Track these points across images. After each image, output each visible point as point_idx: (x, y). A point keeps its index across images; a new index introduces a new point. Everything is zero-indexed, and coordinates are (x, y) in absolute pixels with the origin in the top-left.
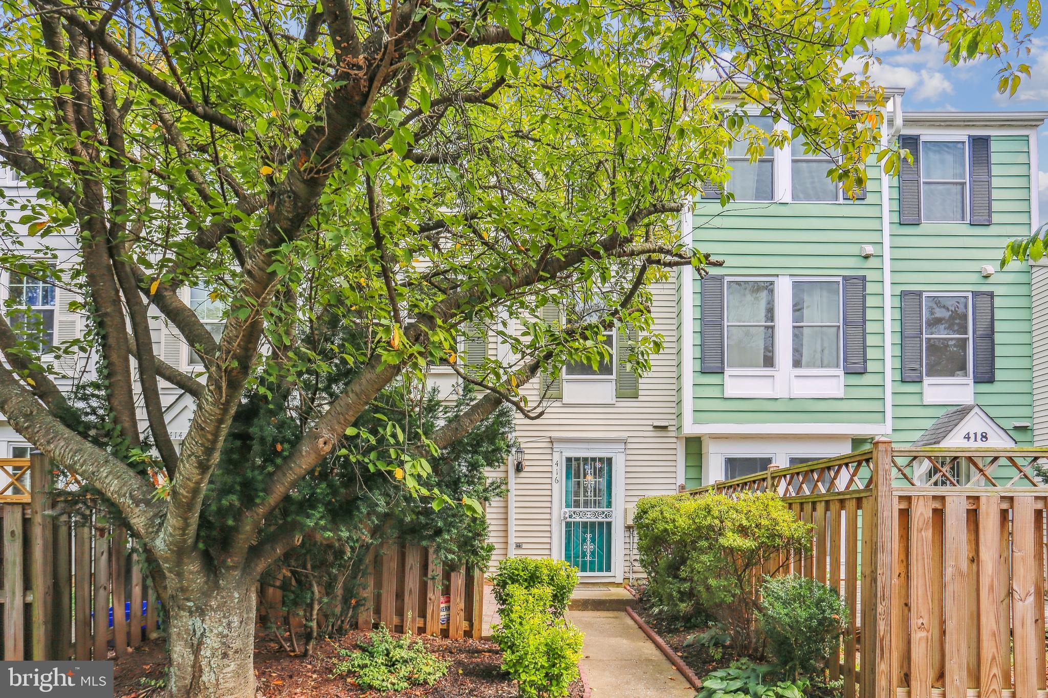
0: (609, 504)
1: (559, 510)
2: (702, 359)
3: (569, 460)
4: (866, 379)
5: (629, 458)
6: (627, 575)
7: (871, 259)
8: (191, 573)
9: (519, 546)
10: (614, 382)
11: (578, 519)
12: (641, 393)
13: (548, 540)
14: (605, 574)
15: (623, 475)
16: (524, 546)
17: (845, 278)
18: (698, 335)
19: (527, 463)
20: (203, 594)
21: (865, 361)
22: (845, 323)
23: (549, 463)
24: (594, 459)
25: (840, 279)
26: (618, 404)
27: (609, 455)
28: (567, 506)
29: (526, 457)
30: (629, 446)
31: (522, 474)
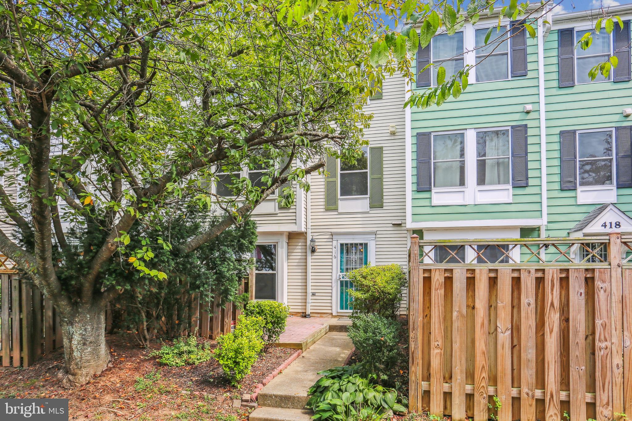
1: (337, 274)
2: (418, 184)
3: (342, 245)
4: (528, 190)
5: (378, 243)
7: (531, 114)
8: (64, 305)
9: (313, 294)
10: (368, 199)
11: (347, 279)
12: (384, 204)
13: (330, 291)
15: (374, 253)
16: (317, 294)
17: (513, 127)
18: (415, 169)
19: (318, 247)
20: (71, 315)
21: (527, 178)
22: (513, 156)
23: (331, 247)
25: (509, 128)
26: (371, 212)
27: (366, 242)
28: (342, 271)
29: (317, 244)
30: (378, 236)
31: (316, 254)
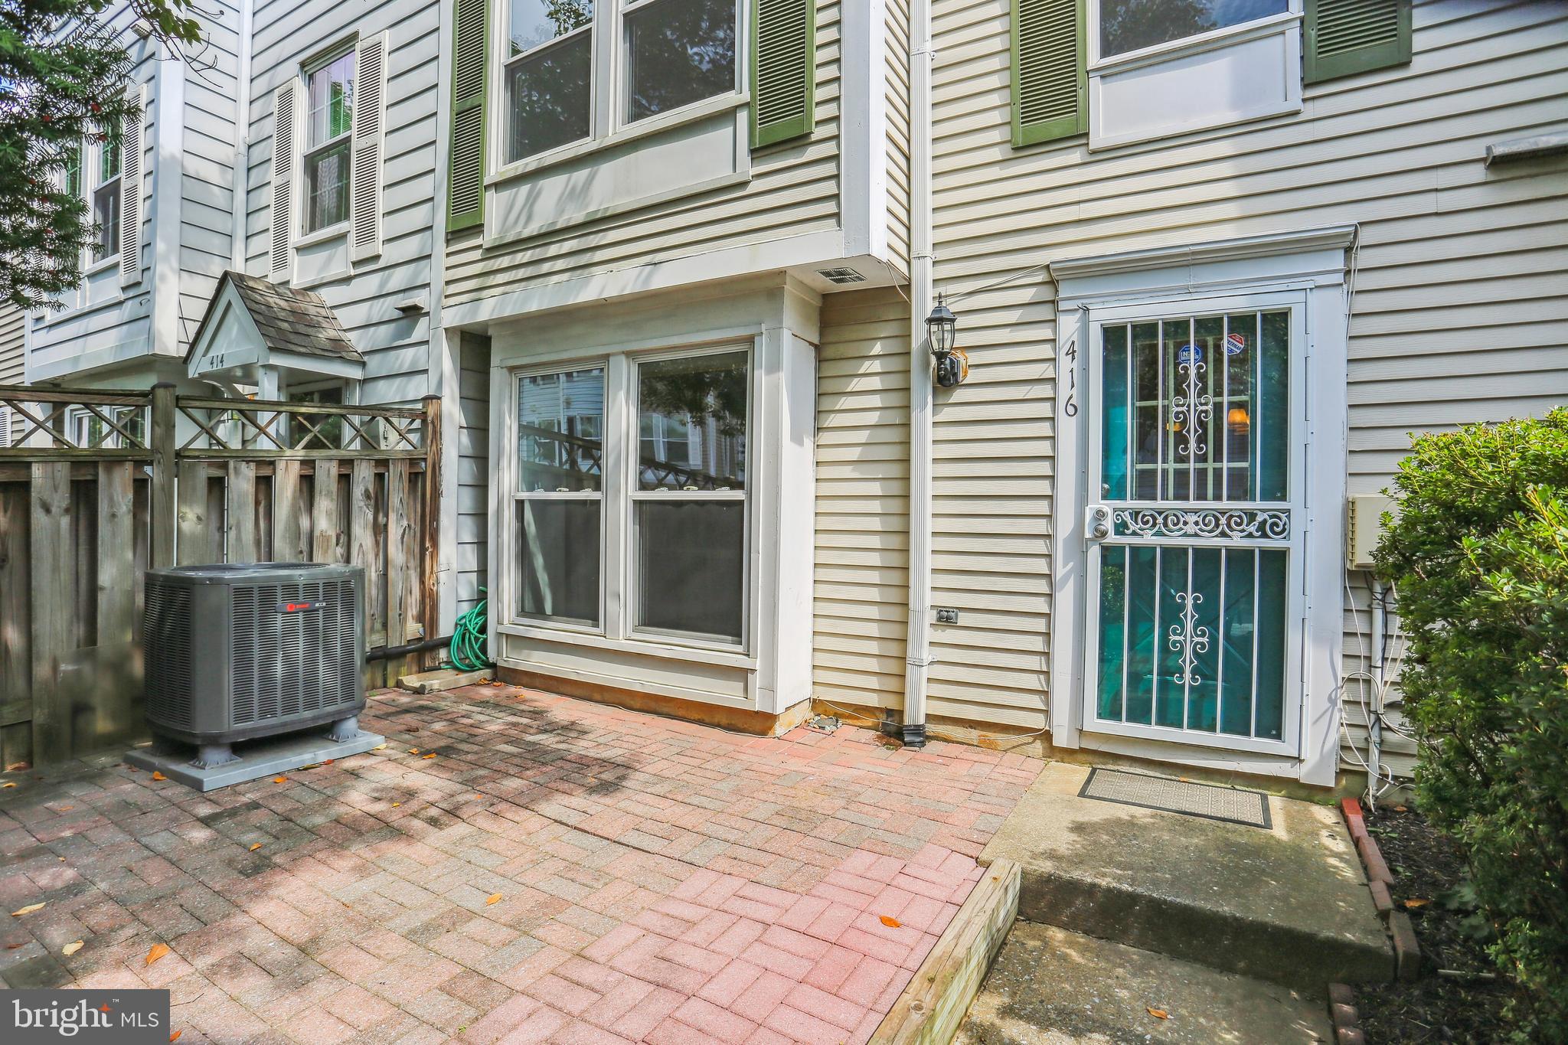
0: (1277, 488)
1: (1081, 507)
3: (1113, 335)
5: (1366, 305)
6: (1355, 760)
9: (944, 618)
10: (1293, 36)
11: (1148, 539)
12: (1419, 43)
14: (1254, 742)
16: (964, 619)
19: (975, 358)
23: (1046, 351)
24: (1209, 325)
26: (1310, 111)
27: (1273, 302)
28: (1114, 489)
30: (1364, 259)
31: (957, 395)
